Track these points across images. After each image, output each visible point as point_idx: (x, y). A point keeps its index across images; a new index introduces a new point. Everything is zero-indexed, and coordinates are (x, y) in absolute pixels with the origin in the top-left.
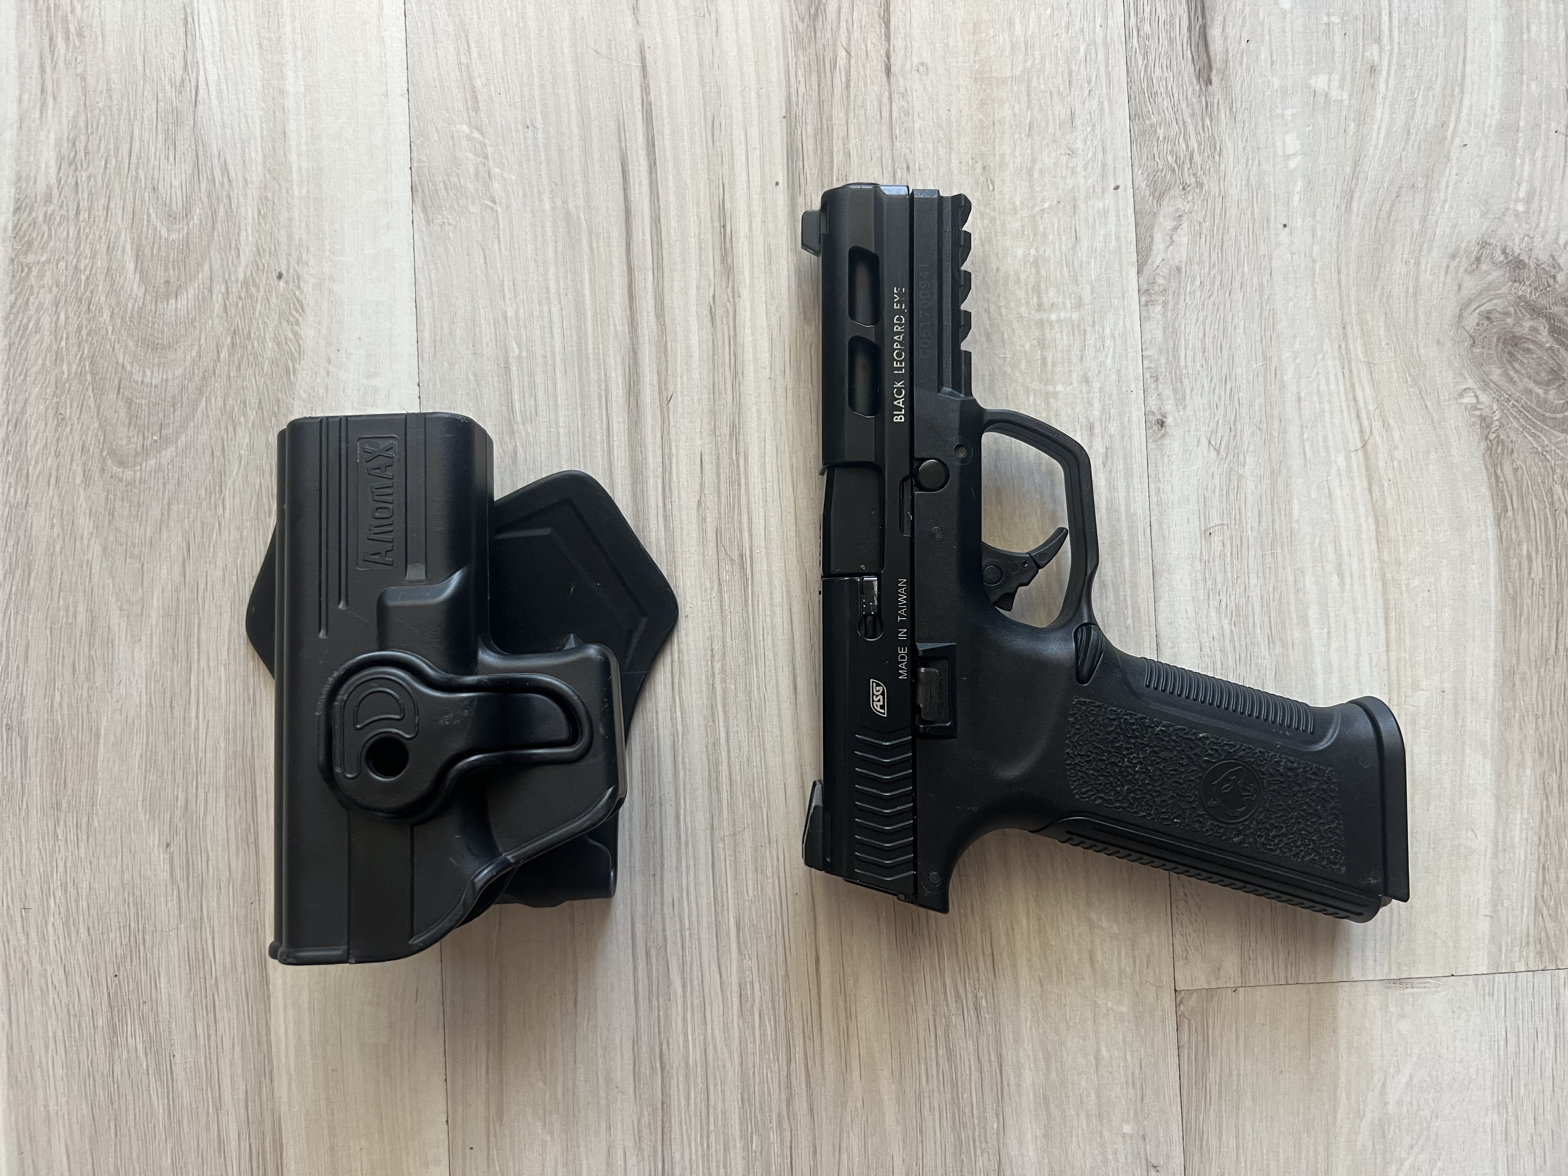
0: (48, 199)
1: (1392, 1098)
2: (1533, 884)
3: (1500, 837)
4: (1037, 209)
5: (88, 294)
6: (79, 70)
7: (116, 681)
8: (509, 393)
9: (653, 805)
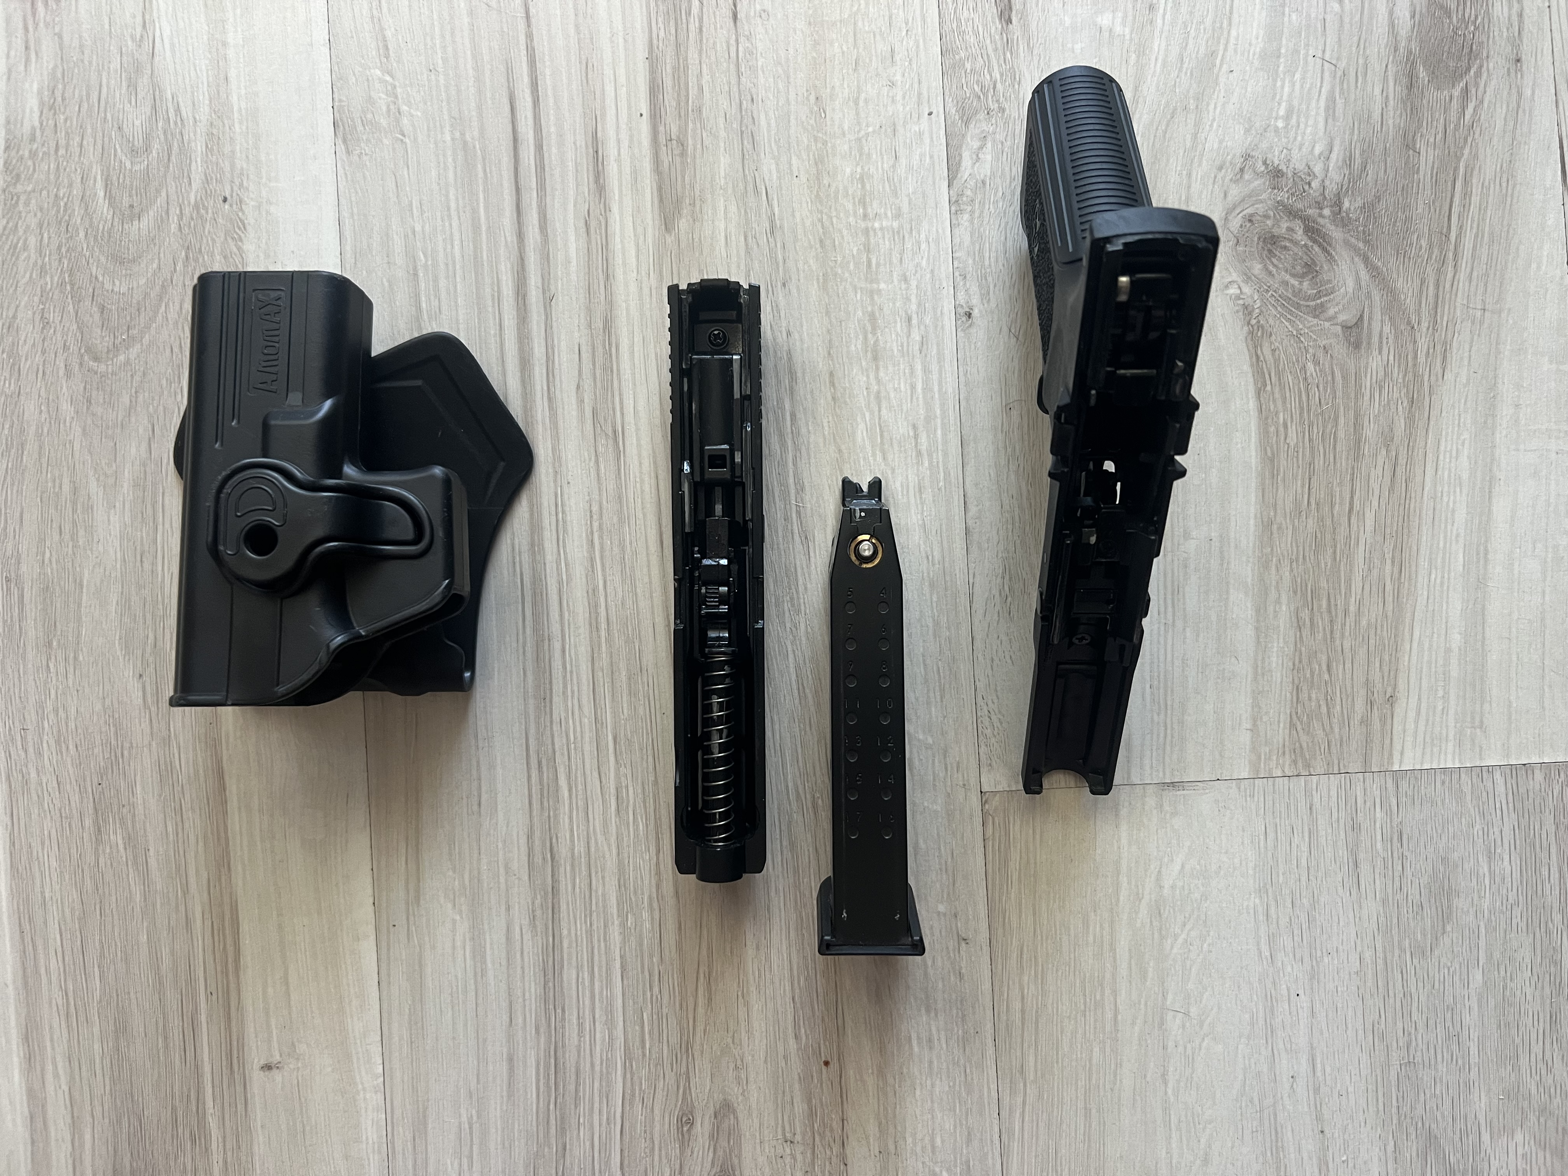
0: (33, 139)
1: (1167, 883)
2: (1289, 703)
3: (1259, 663)
4: (863, 133)
5: (67, 217)
6: (57, 30)
7: (96, 540)
8: (417, 296)
9: (543, 641)
